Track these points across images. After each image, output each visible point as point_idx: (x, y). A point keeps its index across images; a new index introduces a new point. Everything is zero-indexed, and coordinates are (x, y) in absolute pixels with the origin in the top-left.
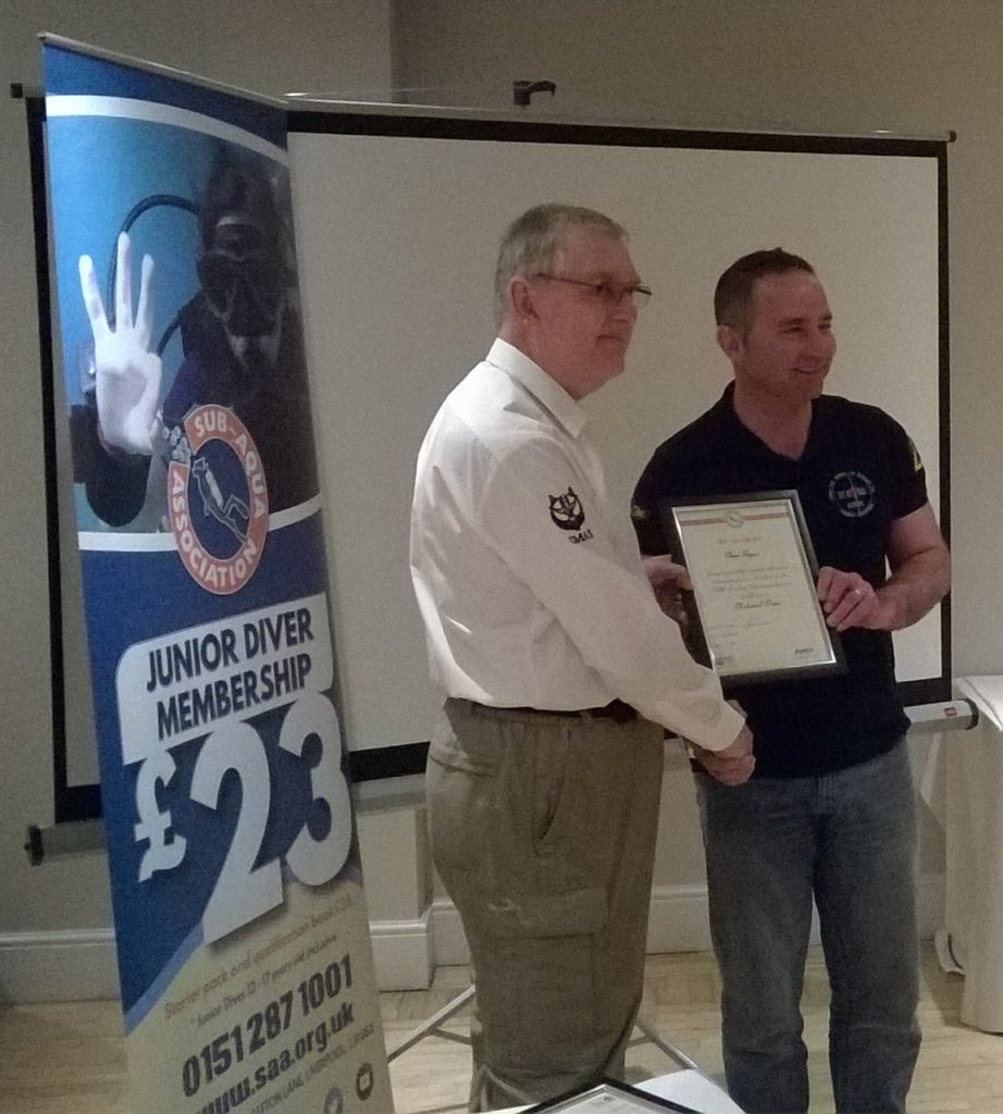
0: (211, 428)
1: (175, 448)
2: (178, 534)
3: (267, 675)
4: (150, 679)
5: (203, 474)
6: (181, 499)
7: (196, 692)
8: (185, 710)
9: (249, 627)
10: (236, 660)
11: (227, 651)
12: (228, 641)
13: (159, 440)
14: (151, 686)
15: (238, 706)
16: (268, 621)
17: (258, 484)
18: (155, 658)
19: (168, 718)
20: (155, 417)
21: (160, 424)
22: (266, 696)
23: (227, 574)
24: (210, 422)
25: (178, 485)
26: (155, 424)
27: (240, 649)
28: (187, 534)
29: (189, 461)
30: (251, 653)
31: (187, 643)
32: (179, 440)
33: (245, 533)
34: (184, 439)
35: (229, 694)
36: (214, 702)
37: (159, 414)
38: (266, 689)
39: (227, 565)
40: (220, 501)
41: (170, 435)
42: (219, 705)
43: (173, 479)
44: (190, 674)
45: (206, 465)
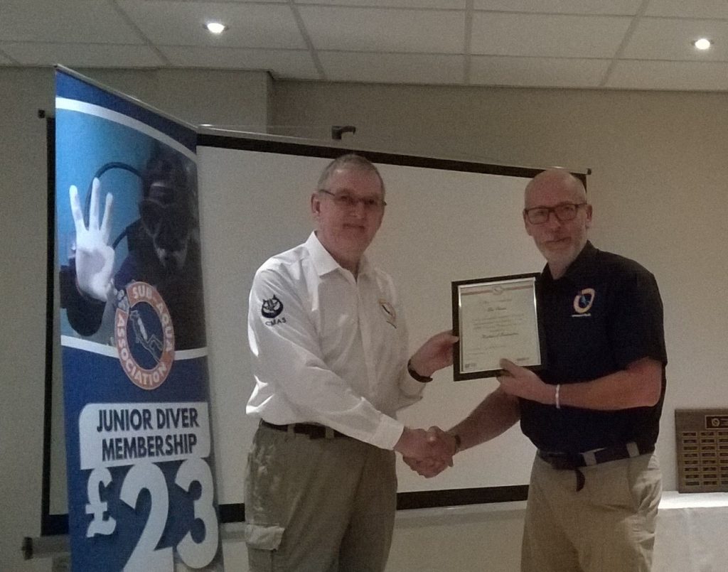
0: (142, 295)
1: (120, 301)
2: (120, 350)
3: (170, 441)
4: (98, 425)
5: (136, 320)
6: (122, 330)
7: (126, 440)
8: (119, 448)
9: (159, 411)
10: (151, 427)
11: (146, 421)
12: (147, 416)
13: (110, 295)
14: (99, 429)
15: (151, 454)
16: (171, 410)
17: (169, 332)
18: (102, 414)
19: (109, 449)
20: (109, 282)
21: (112, 286)
22: (169, 453)
23: (148, 379)
24: (142, 292)
25: (121, 322)
26: (109, 286)
27: (154, 422)
28: (125, 350)
29: (128, 311)
30: (160, 426)
31: (122, 411)
32: (123, 298)
33: (160, 357)
34: (125, 298)
35: (146, 446)
36: (136, 448)
37: (112, 281)
38: (169, 449)
39: (148, 373)
40: (145, 337)
41: (118, 294)
42: (140, 451)
43: (118, 319)
44: (123, 429)
45: (138, 315)
